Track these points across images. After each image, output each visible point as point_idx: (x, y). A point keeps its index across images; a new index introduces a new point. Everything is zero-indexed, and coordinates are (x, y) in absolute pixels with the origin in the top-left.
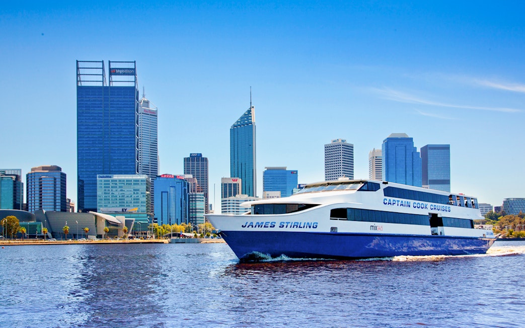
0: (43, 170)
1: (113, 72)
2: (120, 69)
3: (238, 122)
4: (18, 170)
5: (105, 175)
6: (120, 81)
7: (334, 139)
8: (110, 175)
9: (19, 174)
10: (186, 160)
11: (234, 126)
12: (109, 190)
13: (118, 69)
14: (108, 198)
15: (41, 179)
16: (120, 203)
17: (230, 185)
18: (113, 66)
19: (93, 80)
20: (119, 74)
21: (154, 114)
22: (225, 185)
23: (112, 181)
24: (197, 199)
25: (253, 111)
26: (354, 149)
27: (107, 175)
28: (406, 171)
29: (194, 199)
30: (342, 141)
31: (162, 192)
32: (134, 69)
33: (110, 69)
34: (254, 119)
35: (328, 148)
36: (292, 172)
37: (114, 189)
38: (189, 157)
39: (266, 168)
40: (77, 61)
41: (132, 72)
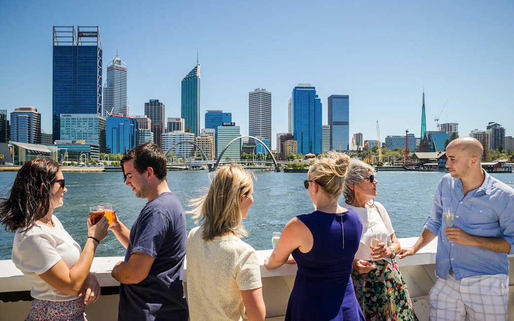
0: (21, 110)
1: (80, 35)
2: (87, 32)
3: (187, 76)
4: (4, 111)
5: (66, 115)
6: (86, 42)
7: (256, 88)
8: (70, 115)
9: (5, 114)
10: (147, 104)
11: (185, 79)
12: (69, 126)
13: (84, 32)
14: (69, 132)
15: (17, 117)
16: (78, 136)
17: (174, 123)
18: (81, 30)
19: (66, 41)
20: (85, 36)
21: (124, 70)
22: (170, 123)
23: (72, 119)
24: (145, 134)
25: (199, 67)
26: (272, 96)
27: (68, 114)
28: (309, 113)
29: (143, 134)
30: (263, 90)
31: (113, 128)
32: (97, 33)
33: (79, 33)
34: (199, 74)
35: (251, 95)
36: (227, 114)
37: (74, 126)
38: (149, 102)
39: (207, 111)
40: (54, 27)
41: (95, 35)
